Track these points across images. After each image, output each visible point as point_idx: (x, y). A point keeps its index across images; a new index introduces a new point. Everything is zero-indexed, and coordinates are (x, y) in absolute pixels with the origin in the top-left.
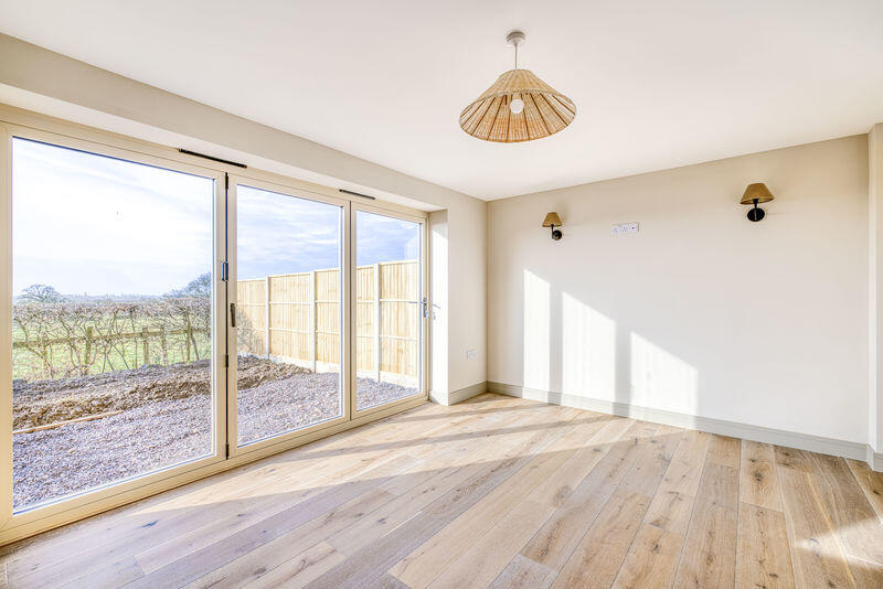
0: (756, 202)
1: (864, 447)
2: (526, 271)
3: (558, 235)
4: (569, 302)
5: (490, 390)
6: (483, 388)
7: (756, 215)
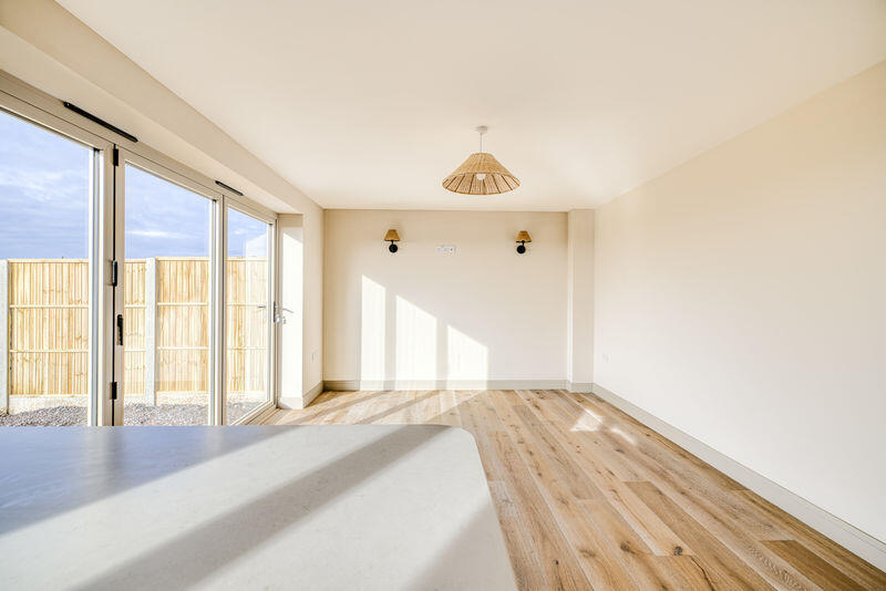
0: (523, 242)
1: (565, 381)
2: (364, 278)
3: (394, 249)
4: (402, 304)
5: (328, 389)
6: (319, 389)
7: (521, 250)
